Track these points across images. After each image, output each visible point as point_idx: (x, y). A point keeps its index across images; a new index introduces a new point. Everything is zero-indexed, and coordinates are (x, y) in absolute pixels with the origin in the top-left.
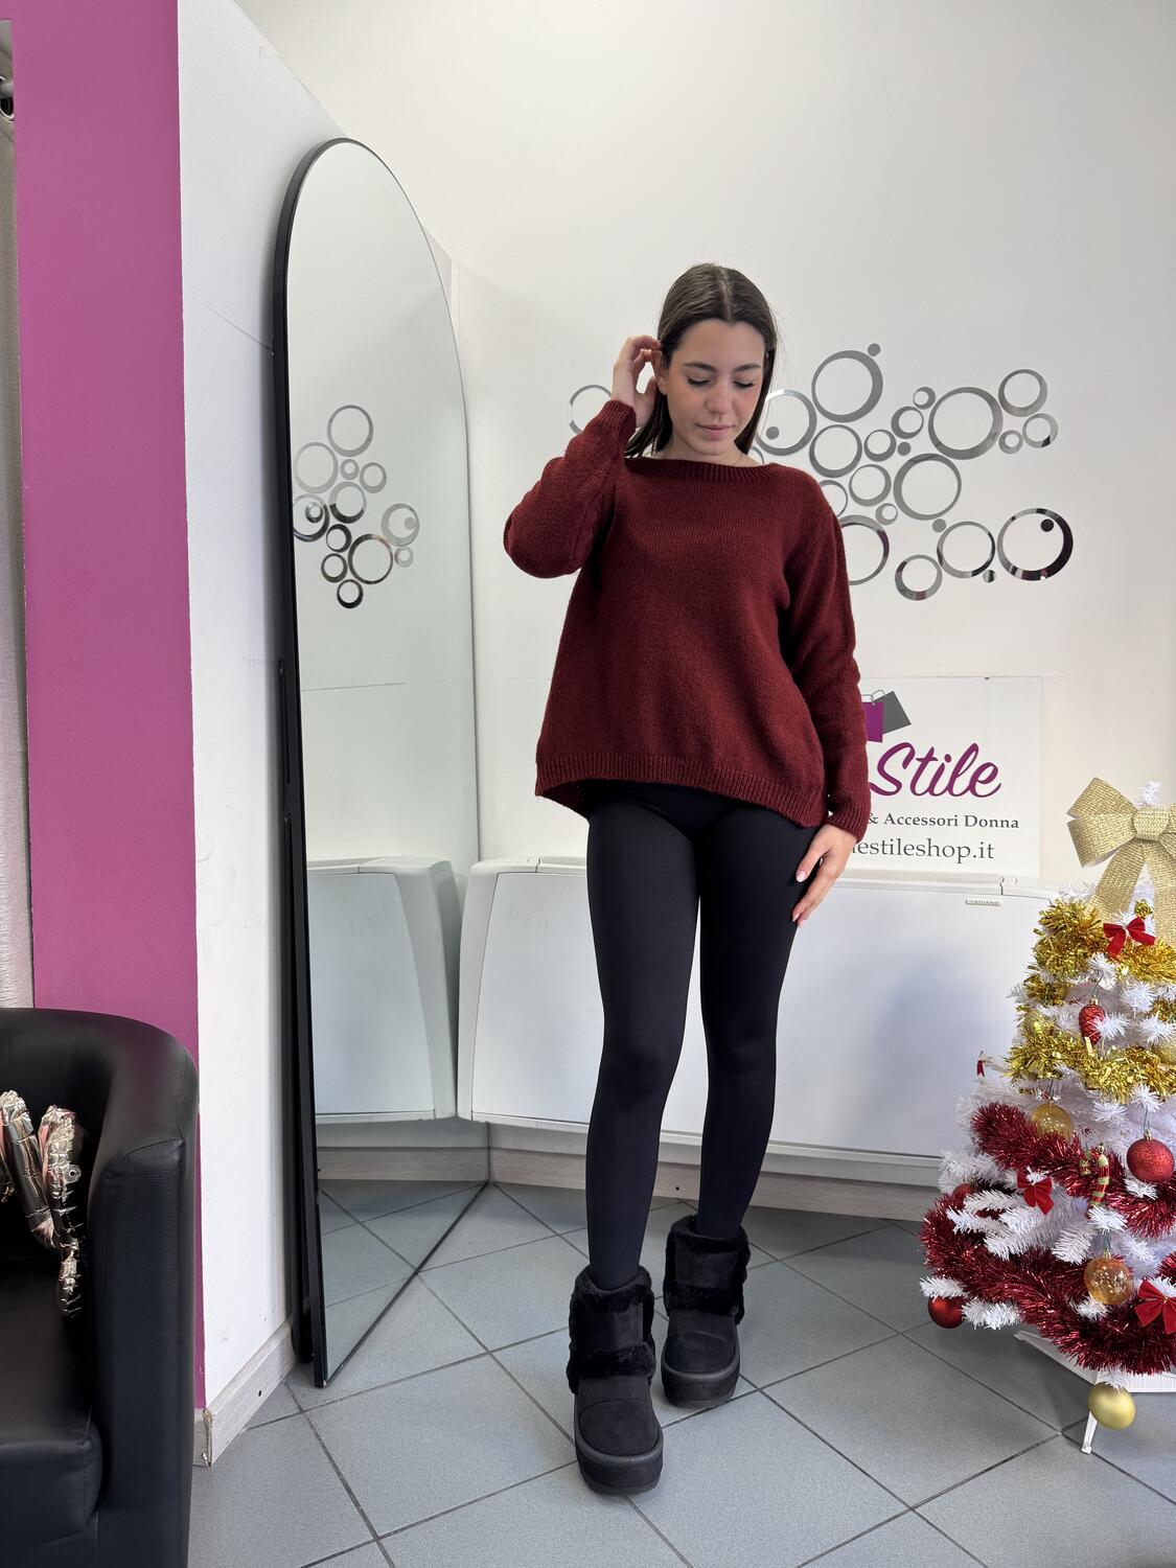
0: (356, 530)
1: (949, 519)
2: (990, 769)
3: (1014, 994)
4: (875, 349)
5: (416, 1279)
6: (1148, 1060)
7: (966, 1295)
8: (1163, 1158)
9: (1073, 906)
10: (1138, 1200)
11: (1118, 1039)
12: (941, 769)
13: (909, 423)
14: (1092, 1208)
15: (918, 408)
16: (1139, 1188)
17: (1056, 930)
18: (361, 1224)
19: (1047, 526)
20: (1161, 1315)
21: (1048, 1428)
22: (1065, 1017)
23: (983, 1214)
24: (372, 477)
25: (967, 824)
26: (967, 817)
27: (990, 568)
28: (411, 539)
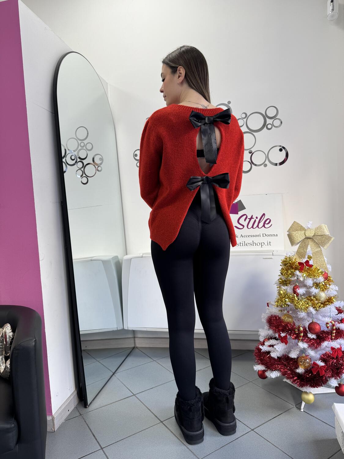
0: (85, 162)
1: (253, 150)
2: (269, 220)
3: (276, 284)
4: (229, 102)
5: (114, 376)
6: (312, 300)
7: (266, 369)
8: (317, 327)
9: (290, 258)
10: (311, 339)
11: (304, 294)
12: (255, 221)
14: (298, 342)
15: (242, 118)
16: (311, 336)
17: (285, 265)
18: (98, 361)
19: (281, 150)
20: (318, 371)
21: (291, 405)
22: (289, 289)
23: (270, 346)
24: (89, 146)
25: (263, 236)
26: (263, 234)
27: (265, 163)
28: (101, 164)
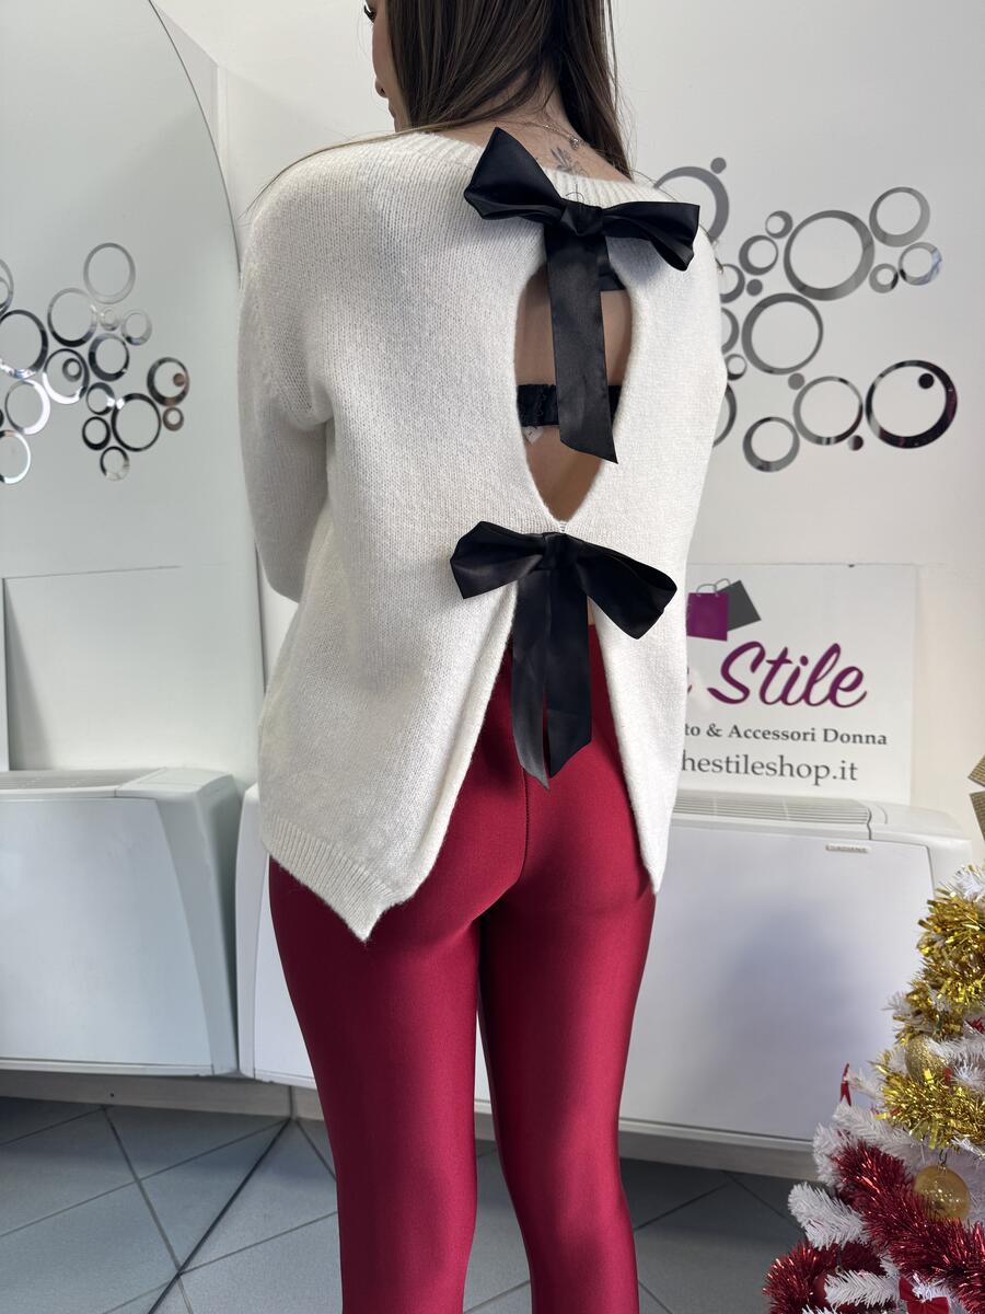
0: (120, 389)
1: (809, 374)
2: (854, 675)
4: (719, 164)
5: (176, 1287)
12: (796, 674)
13: (760, 255)
15: (772, 237)
18: (138, 1181)
19: (925, 382)
24: (136, 326)
25: (826, 740)
26: (826, 731)
27: (856, 433)
28: (179, 398)
